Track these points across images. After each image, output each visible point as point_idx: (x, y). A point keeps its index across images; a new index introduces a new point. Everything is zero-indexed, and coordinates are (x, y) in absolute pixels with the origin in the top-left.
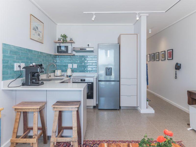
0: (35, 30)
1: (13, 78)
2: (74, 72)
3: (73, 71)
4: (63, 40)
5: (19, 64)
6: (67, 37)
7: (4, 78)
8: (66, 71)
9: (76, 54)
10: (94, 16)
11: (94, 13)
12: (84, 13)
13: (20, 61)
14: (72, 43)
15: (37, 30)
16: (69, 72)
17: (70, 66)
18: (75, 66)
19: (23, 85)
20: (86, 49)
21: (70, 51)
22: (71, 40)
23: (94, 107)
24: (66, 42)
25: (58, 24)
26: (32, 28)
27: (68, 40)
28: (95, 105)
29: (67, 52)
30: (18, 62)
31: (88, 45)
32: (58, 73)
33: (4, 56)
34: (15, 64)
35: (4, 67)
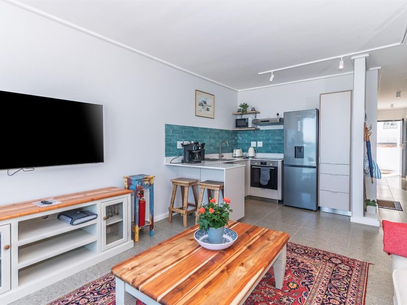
0: (202, 105)
1: (175, 155)
2: (258, 152)
3: (257, 150)
4: (243, 112)
5: (182, 142)
6: (248, 107)
7: (167, 155)
8: (247, 151)
9: (262, 128)
10: (273, 76)
11: (272, 71)
12: (259, 74)
13: (183, 140)
14: (256, 113)
15: (204, 105)
16: (251, 152)
17: (253, 144)
18: (260, 144)
19: (183, 162)
20: (268, 121)
21: (250, 125)
22: (253, 109)
23: (280, 201)
24: (247, 113)
25: (239, 90)
26: (198, 104)
27: (249, 110)
28: (280, 198)
29: (247, 126)
30: (181, 141)
31: (278, 114)
32: (237, 152)
33: (167, 136)
34: (178, 142)
35: (167, 145)
